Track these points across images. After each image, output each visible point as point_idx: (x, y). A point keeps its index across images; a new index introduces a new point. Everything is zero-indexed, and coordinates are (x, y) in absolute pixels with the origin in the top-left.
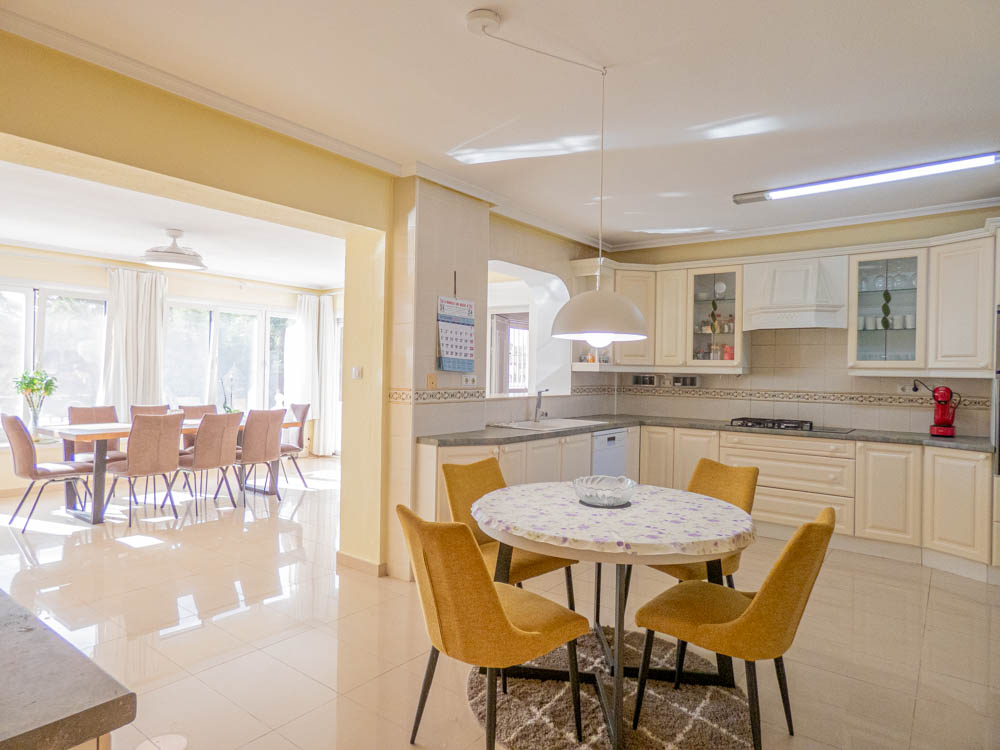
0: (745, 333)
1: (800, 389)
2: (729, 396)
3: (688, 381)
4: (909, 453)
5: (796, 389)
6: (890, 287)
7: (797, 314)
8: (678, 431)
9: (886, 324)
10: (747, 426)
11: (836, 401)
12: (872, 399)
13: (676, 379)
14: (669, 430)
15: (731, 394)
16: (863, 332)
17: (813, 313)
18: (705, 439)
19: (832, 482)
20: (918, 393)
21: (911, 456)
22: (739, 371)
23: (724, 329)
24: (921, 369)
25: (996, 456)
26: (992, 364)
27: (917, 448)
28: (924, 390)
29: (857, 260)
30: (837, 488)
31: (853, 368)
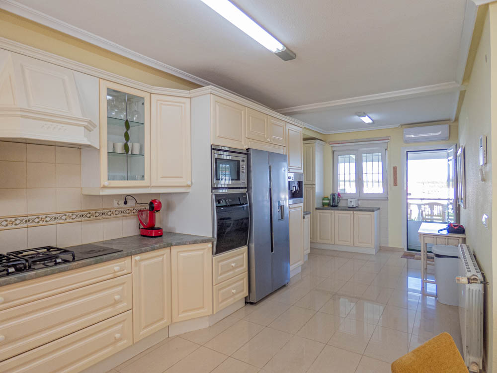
4: (163, 255)
6: (129, 118)
9: (126, 147)
11: (68, 220)
12: (97, 214)
16: (112, 154)
19: (116, 302)
20: (127, 206)
21: (165, 256)
24: (148, 187)
25: (215, 243)
26: (192, 183)
27: (167, 250)
28: (131, 203)
29: (105, 85)
30: (120, 306)
31: (104, 187)
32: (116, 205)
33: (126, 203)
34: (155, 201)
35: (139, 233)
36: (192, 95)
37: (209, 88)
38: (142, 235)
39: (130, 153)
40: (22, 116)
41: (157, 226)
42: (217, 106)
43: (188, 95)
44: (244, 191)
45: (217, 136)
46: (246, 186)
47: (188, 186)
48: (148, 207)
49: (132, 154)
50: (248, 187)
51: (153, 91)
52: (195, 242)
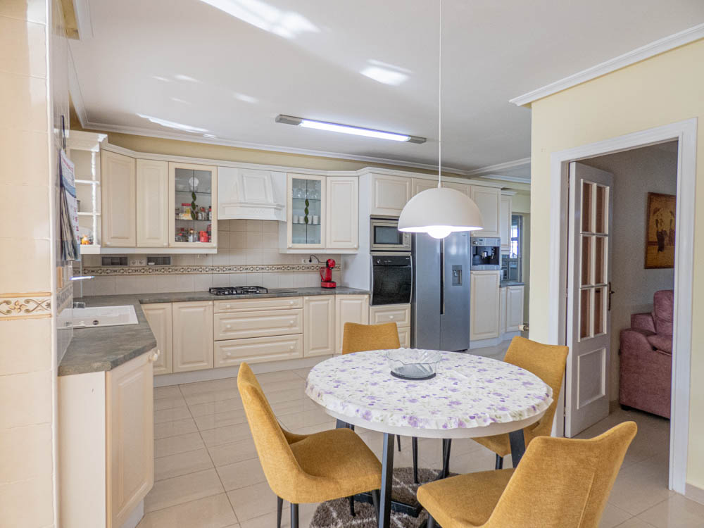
0: (219, 222)
1: (248, 264)
2: (195, 272)
3: (161, 261)
4: (328, 300)
5: (245, 264)
6: (309, 197)
7: (257, 209)
8: (176, 305)
9: (306, 220)
10: (224, 294)
12: (289, 268)
13: (150, 259)
14: (167, 306)
15: (197, 270)
16: (296, 225)
17: (273, 210)
18: (202, 309)
19: (291, 326)
20: (312, 263)
21: (330, 301)
22: (215, 251)
23: (197, 217)
24: (323, 249)
25: (372, 296)
26: (359, 246)
27: (332, 297)
28: (315, 261)
29: (291, 177)
30: (294, 329)
31: (290, 248)
32: (303, 262)
33: (310, 261)
34: (329, 260)
35: (320, 286)
36: (359, 174)
37: (368, 169)
38: (323, 287)
39: (310, 222)
40: (241, 206)
41: (332, 280)
42: (377, 183)
43: (356, 175)
44: (409, 254)
45: (377, 206)
46: (410, 249)
47: (356, 249)
48: (325, 266)
49: (312, 224)
50: (413, 251)
51: (328, 175)
52: (354, 293)
